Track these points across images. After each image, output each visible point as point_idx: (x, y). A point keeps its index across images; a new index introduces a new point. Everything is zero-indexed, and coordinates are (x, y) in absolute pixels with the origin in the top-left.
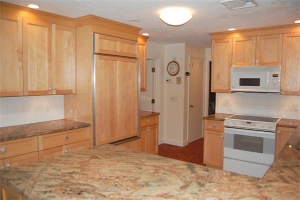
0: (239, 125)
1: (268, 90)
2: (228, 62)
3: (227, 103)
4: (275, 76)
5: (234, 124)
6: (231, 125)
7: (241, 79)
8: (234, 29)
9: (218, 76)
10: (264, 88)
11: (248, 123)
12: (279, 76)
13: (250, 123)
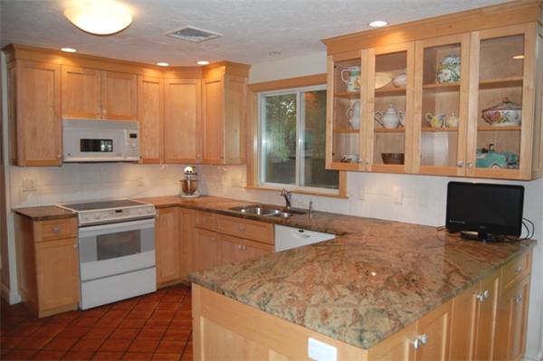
0: (105, 217)
1: (126, 157)
2: (54, 107)
3: (32, 187)
4: (133, 136)
5: (98, 218)
6: (92, 221)
7: (82, 140)
8: (74, 51)
9: (34, 134)
10: (119, 155)
11: (118, 211)
12: (138, 136)
13: (120, 211)
